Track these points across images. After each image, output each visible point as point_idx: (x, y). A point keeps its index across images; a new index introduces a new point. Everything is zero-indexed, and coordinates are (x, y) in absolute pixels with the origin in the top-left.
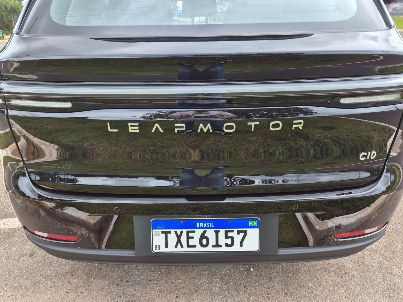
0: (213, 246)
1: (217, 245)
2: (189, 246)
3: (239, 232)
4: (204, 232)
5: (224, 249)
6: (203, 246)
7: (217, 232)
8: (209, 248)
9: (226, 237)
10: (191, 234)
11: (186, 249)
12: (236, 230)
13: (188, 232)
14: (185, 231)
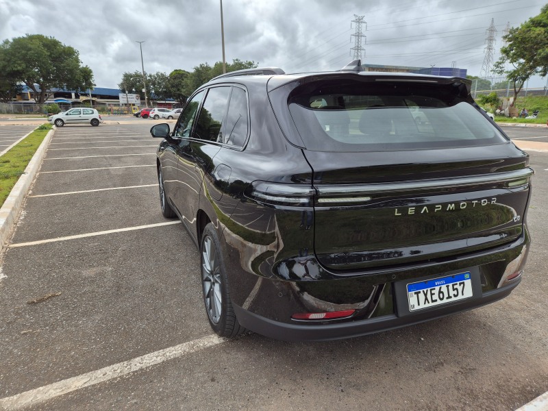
0: (447, 298)
1: (449, 297)
2: (433, 301)
3: (460, 284)
4: (440, 288)
5: (453, 299)
6: (441, 299)
7: (448, 286)
8: (445, 301)
9: (454, 290)
10: (433, 292)
11: (431, 304)
12: (458, 283)
13: (431, 290)
14: (429, 289)
